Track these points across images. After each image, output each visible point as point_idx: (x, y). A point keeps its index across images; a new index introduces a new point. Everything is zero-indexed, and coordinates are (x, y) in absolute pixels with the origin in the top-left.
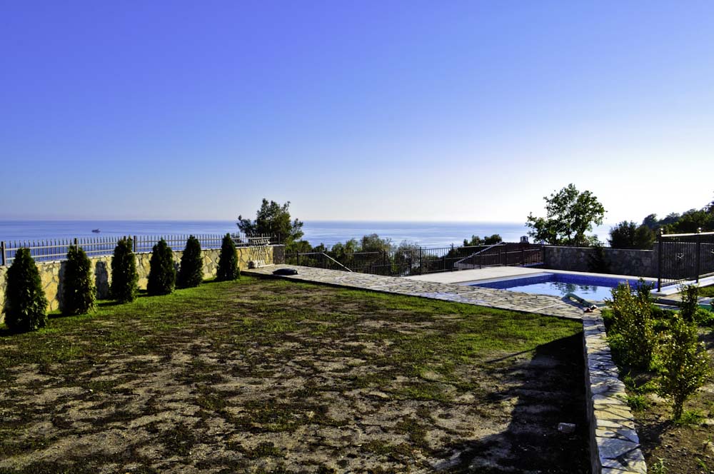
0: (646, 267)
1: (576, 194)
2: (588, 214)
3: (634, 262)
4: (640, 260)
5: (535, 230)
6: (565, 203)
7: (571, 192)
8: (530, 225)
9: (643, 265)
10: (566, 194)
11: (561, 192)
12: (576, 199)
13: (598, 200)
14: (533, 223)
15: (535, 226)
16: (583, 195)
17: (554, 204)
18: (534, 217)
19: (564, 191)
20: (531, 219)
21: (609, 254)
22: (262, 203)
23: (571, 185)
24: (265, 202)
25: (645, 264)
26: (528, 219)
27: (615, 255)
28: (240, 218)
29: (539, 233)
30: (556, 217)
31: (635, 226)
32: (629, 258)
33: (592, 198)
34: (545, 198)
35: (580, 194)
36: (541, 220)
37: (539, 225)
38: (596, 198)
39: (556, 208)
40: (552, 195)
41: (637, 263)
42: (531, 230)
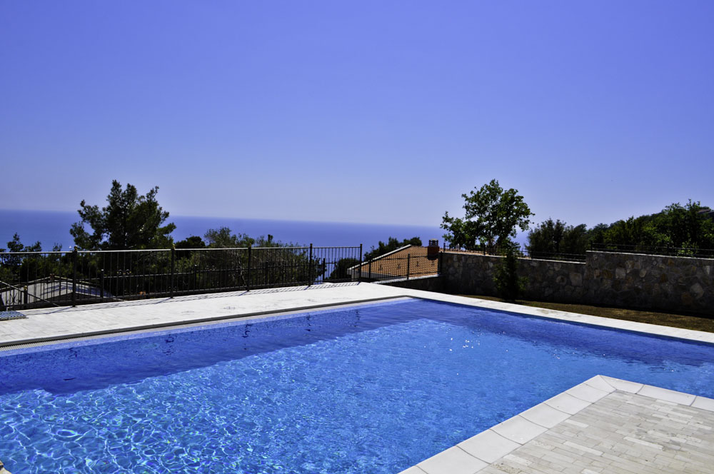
0: (575, 287)
1: (499, 193)
2: (511, 216)
3: (559, 278)
4: (568, 276)
5: (451, 234)
6: (486, 202)
7: (493, 190)
8: (446, 227)
9: (571, 284)
10: (488, 192)
11: (482, 189)
12: (499, 198)
13: (524, 201)
14: (449, 225)
15: (451, 228)
16: (507, 194)
17: (474, 204)
18: (450, 217)
19: (485, 188)
20: (447, 219)
21: (526, 265)
22: (112, 186)
23: (493, 181)
24: (116, 185)
25: (574, 282)
26: (443, 220)
27: (534, 267)
28: (82, 204)
29: (455, 237)
30: (475, 219)
31: (562, 228)
32: (552, 272)
33: (518, 197)
34: (464, 196)
35: (503, 192)
36: (459, 221)
37: (456, 226)
38: (522, 197)
39: (477, 208)
40: (472, 193)
41: (562, 279)
42: (446, 232)
